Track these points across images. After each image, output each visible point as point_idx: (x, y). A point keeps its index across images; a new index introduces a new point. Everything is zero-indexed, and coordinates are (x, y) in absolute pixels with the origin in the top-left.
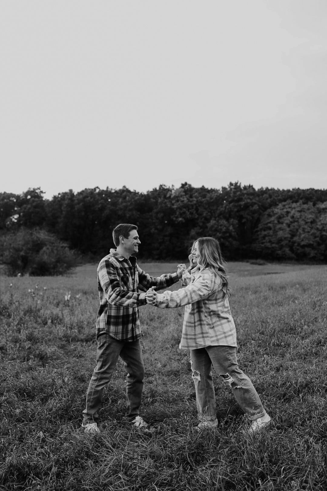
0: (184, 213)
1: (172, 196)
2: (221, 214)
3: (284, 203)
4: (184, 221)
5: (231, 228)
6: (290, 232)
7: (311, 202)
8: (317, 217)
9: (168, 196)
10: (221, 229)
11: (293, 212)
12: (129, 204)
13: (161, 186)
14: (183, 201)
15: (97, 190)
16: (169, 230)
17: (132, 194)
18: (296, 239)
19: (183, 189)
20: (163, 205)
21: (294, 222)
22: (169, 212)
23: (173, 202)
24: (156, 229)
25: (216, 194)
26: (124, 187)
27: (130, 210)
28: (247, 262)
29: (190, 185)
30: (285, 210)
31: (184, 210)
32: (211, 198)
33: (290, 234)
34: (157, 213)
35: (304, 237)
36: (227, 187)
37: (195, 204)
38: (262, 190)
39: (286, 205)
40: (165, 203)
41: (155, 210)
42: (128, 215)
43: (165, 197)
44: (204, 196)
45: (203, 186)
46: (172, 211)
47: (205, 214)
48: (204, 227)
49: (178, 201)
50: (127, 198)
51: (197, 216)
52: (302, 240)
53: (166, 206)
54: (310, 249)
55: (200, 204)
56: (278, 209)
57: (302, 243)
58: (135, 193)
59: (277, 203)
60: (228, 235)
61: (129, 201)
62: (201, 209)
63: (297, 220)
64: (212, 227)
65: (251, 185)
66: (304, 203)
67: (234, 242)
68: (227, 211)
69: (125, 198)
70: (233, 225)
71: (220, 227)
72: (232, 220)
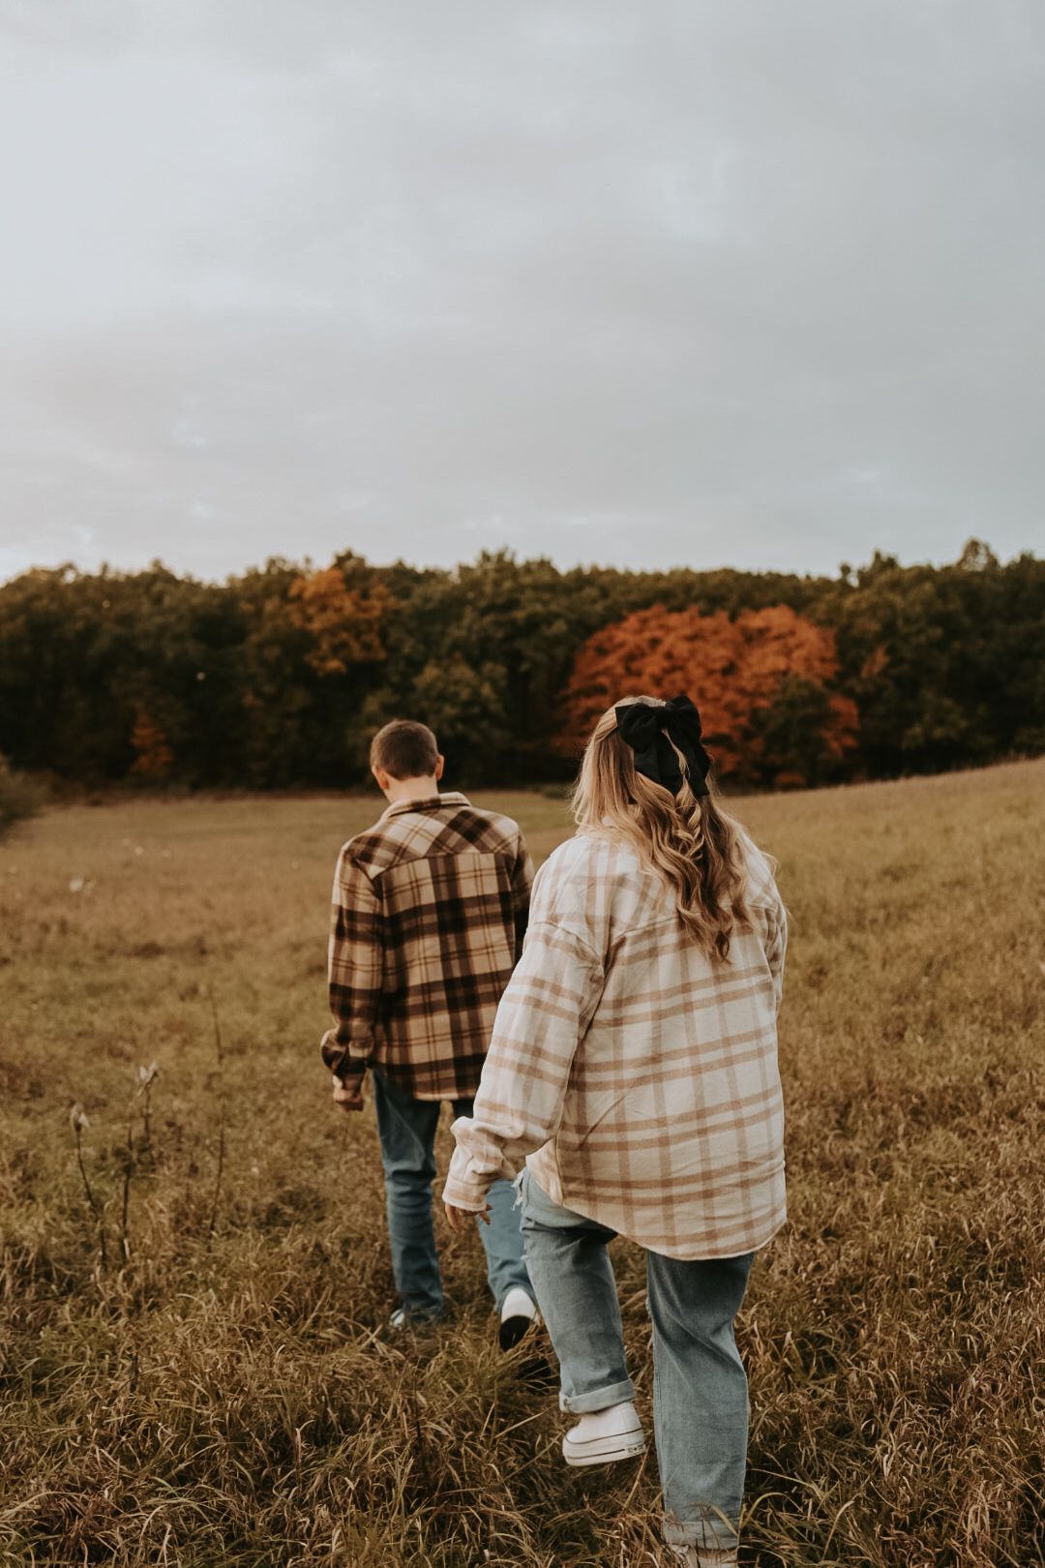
0: (344, 645)
1: (307, 595)
2: (456, 646)
3: (643, 614)
4: (344, 669)
5: (486, 690)
7: (724, 609)
8: (740, 656)
9: (293, 591)
10: (456, 695)
11: (669, 640)
12: (172, 618)
13: (272, 563)
14: (339, 610)
15: (70, 577)
16: (300, 698)
17: (183, 587)
19: (338, 574)
20: (280, 622)
21: (673, 669)
22: (300, 643)
23: (311, 610)
24: (259, 694)
25: (440, 588)
26: (157, 563)
27: (178, 638)
28: (537, 791)
29: (361, 561)
30: (647, 635)
31: (344, 636)
32: (427, 600)
34: (261, 646)
36: (475, 566)
37: (379, 619)
38: (577, 573)
39: (650, 619)
40: (287, 615)
41: (254, 638)
42: (170, 654)
43: (284, 595)
44: (405, 594)
45: (400, 563)
46: (306, 641)
47: (407, 649)
48: (405, 688)
49: (323, 609)
50: (167, 601)
51: (382, 655)
53: (291, 625)
54: (722, 749)
55: (393, 617)
56: (625, 630)
58: (193, 587)
59: (624, 613)
60: (476, 710)
61: (172, 610)
62: (394, 634)
63: (680, 663)
64: (430, 687)
65: (546, 558)
66: (703, 614)
67: (497, 734)
68: (474, 638)
69: (158, 600)
70: (493, 682)
71: (452, 688)
72: (488, 667)
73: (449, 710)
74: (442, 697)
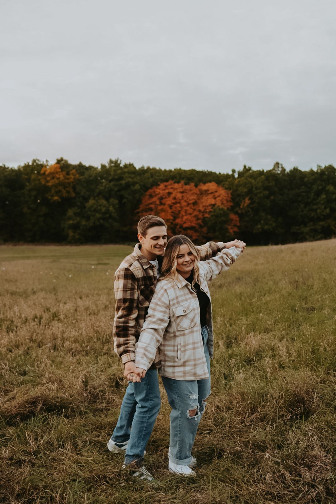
0: (60, 191)
1: (47, 173)
2: (99, 194)
4: (60, 200)
5: (111, 208)
6: (172, 214)
7: (193, 182)
8: (199, 199)
9: (42, 172)
10: (101, 210)
11: (175, 193)
13: (34, 161)
14: (59, 178)
18: (178, 221)
19: (58, 166)
20: (37, 182)
21: (176, 203)
22: (43, 190)
23: (49, 178)
24: (29, 208)
25: (95, 172)
29: (66, 161)
30: (167, 191)
31: (60, 188)
32: (90, 176)
33: (172, 216)
34: (30, 191)
35: (187, 219)
36: (107, 165)
37: (73, 182)
38: (142, 169)
39: (168, 185)
40: (39, 180)
41: (27, 188)
43: (39, 173)
44: (82, 174)
45: (80, 163)
46: (46, 189)
47: (82, 194)
48: (82, 207)
49: (53, 178)
51: (73, 195)
52: (185, 223)
53: (41, 183)
54: (192, 231)
55: (78, 182)
56: (160, 189)
57: (185, 225)
58: (6, 169)
59: (159, 183)
60: (108, 215)
62: (78, 188)
63: (178, 201)
64: (91, 207)
65: (131, 163)
66: (186, 184)
67: (115, 224)
68: (106, 190)
70: (113, 205)
71: (99, 207)
72: (112, 200)
73: (98, 215)
74: (96, 211)
